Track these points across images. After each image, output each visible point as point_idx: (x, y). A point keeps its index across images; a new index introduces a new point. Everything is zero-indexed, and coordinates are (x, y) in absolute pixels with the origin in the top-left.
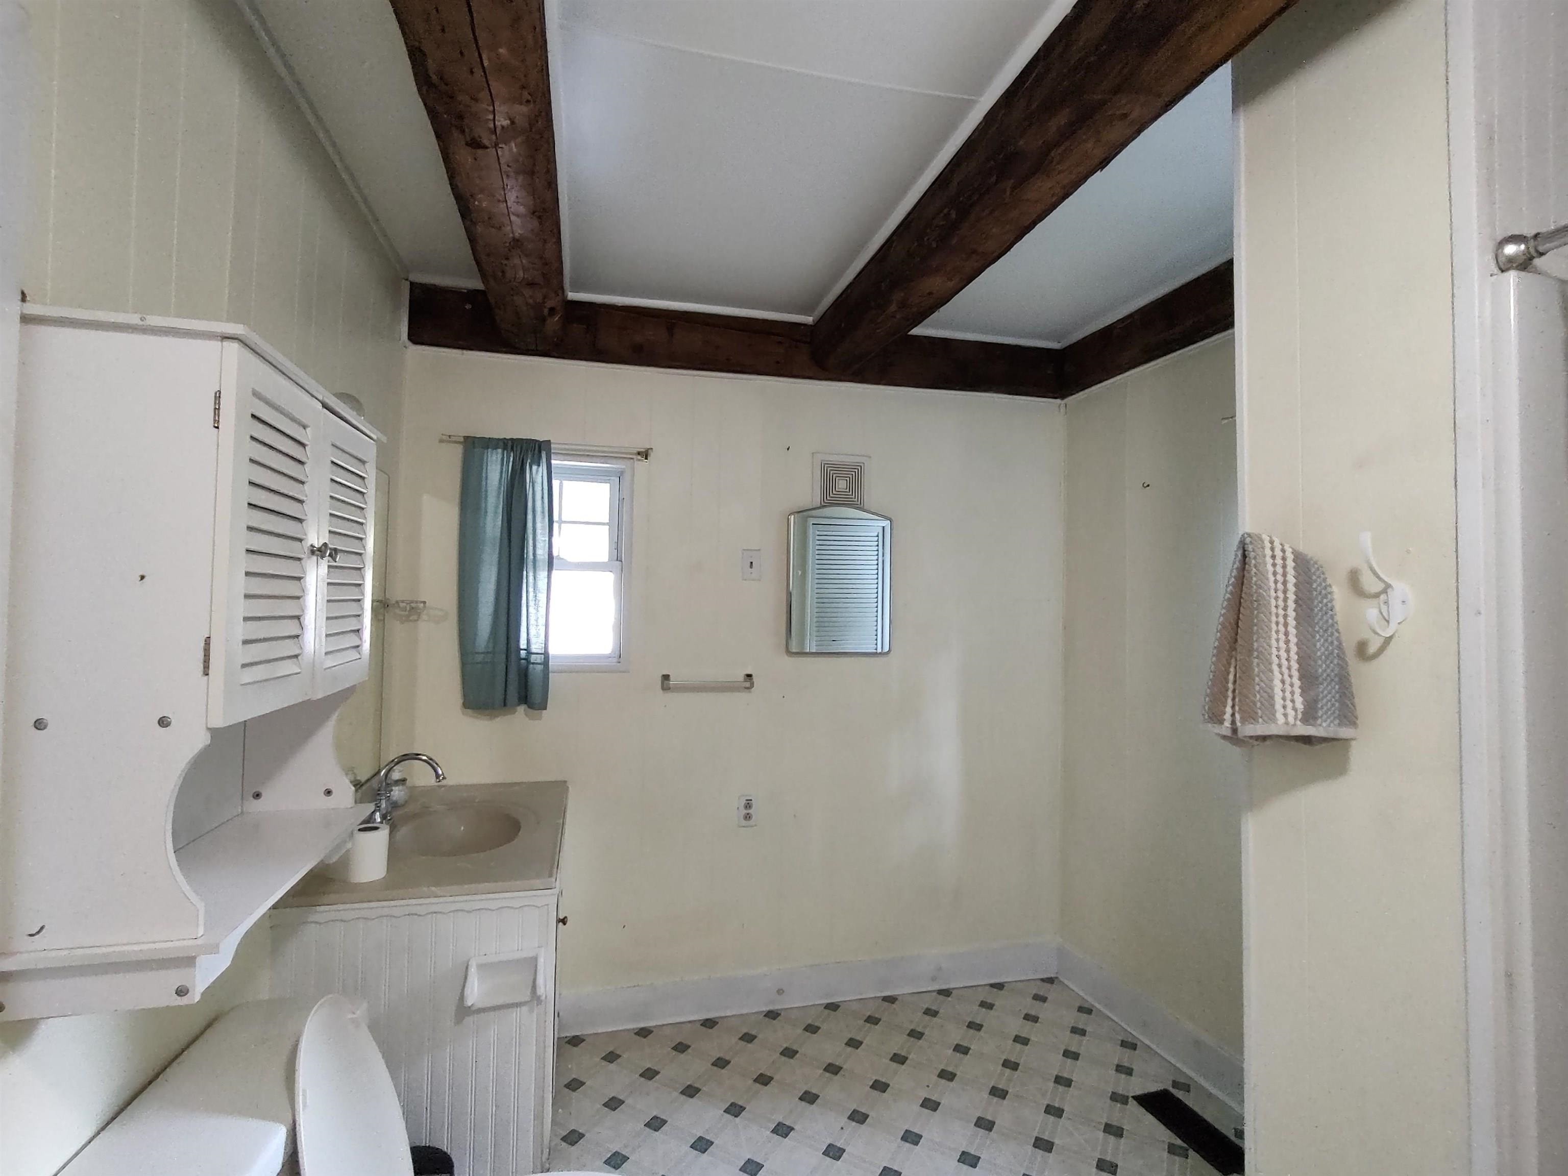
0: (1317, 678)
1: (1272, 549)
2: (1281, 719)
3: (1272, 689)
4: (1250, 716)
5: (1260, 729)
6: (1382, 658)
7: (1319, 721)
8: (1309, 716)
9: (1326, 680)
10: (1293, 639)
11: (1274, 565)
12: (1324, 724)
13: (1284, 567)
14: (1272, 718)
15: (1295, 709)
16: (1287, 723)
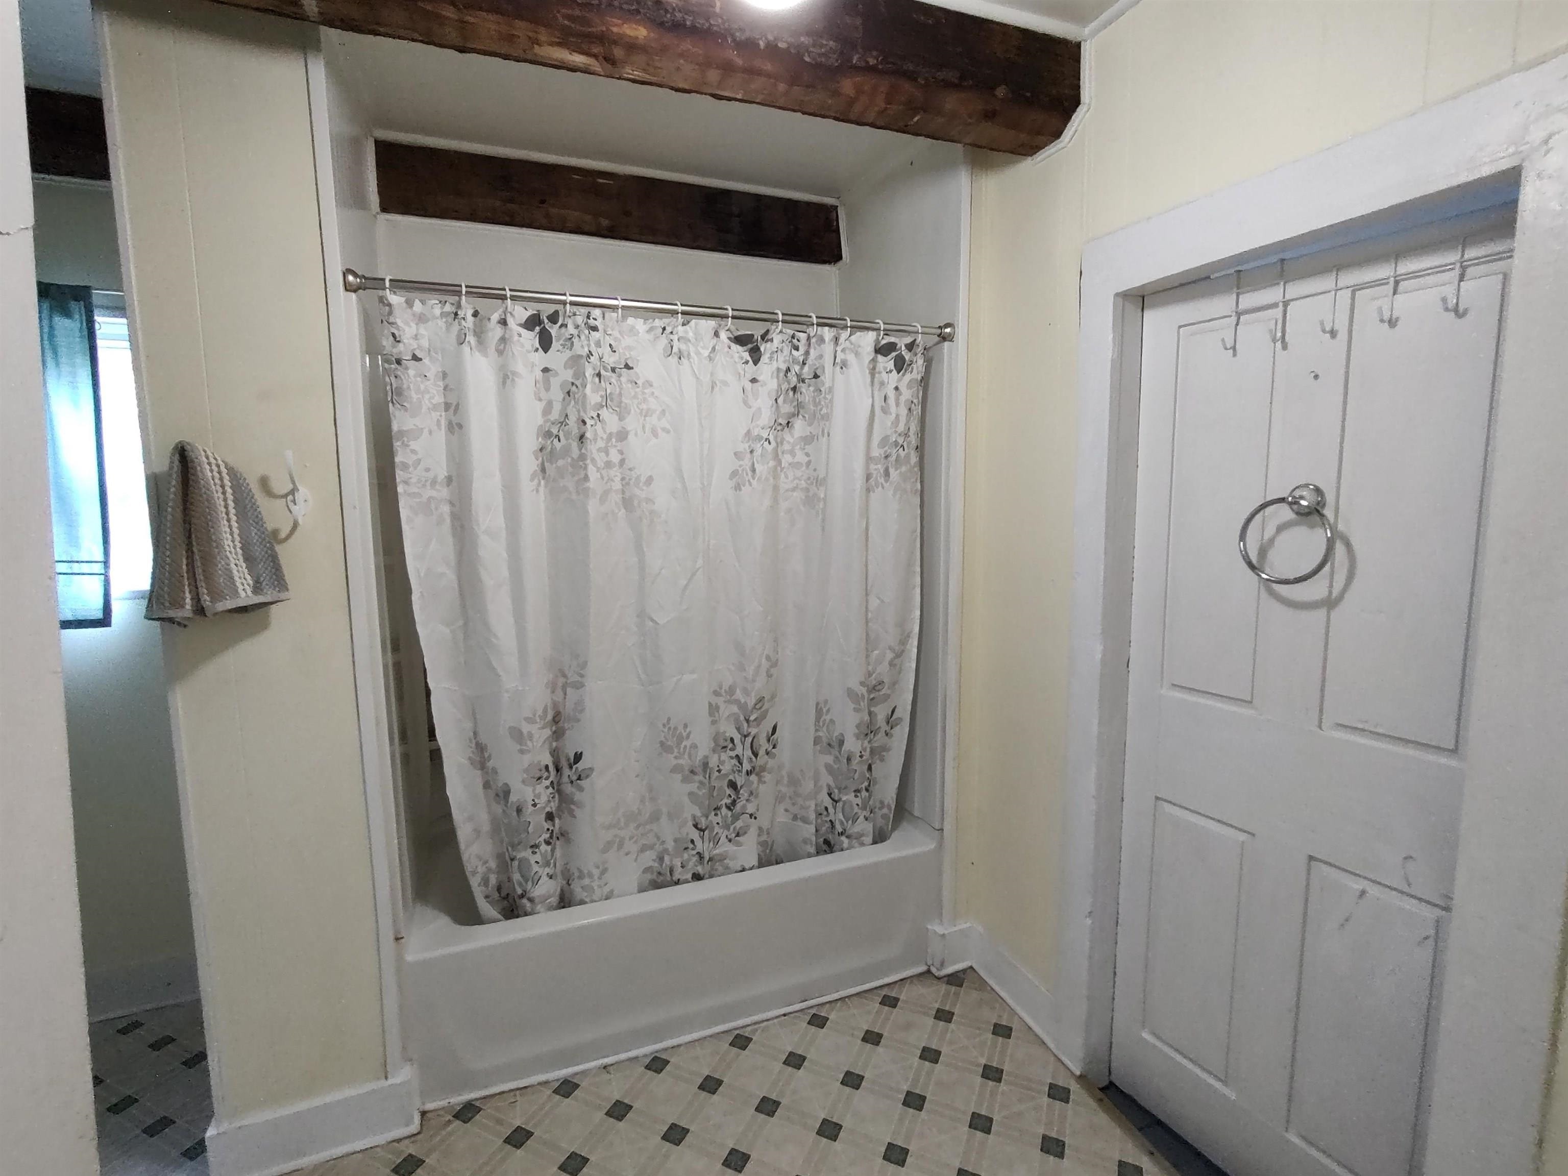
0: (255, 560)
1: (207, 458)
2: (243, 594)
3: (231, 572)
4: (216, 596)
5: (230, 604)
6: (291, 541)
7: (265, 591)
8: (257, 588)
9: (261, 560)
10: (236, 531)
11: (212, 471)
12: (269, 592)
13: (220, 473)
14: (236, 593)
15: (248, 585)
16: (248, 596)
